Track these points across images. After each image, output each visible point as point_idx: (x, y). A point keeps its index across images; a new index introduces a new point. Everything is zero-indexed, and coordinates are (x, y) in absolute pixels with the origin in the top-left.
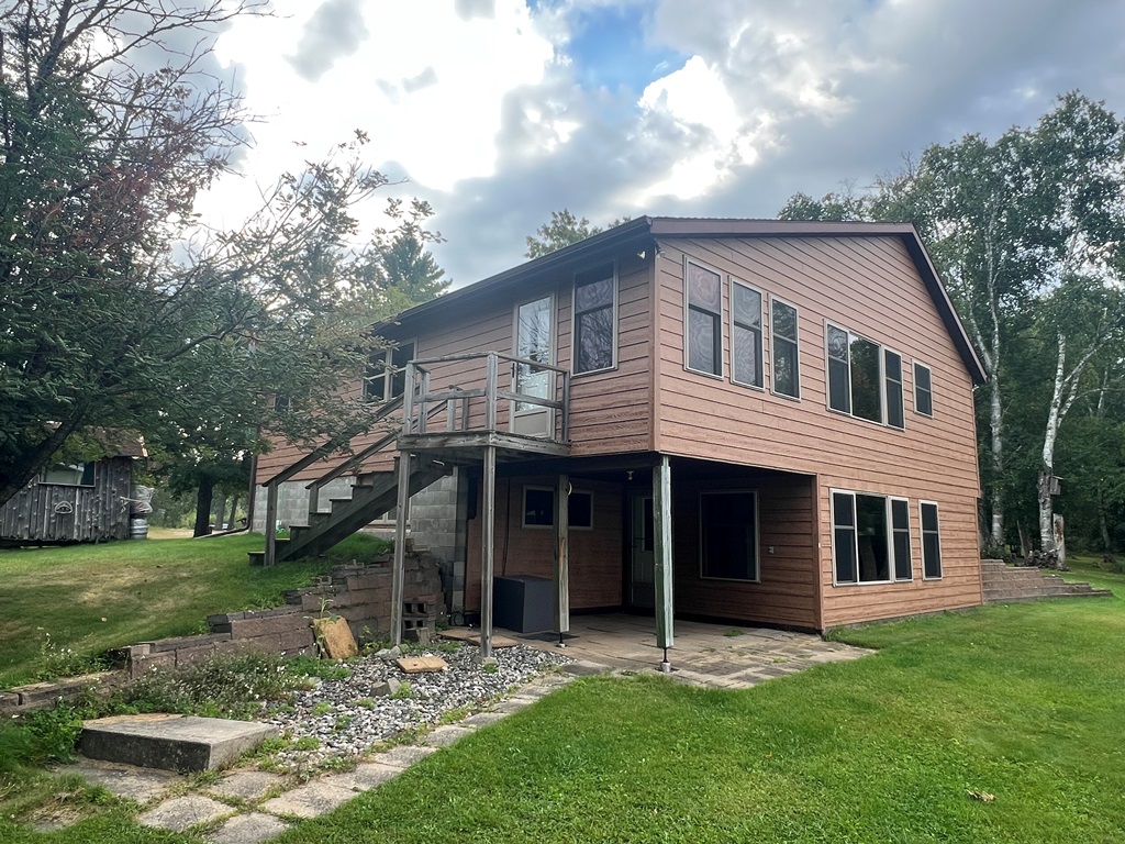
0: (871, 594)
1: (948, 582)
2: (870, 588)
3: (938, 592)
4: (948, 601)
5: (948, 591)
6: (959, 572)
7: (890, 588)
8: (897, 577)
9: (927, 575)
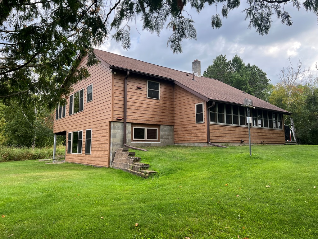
1: (94, 155)
3: (89, 159)
4: (93, 162)
5: (93, 159)
6: (99, 153)
7: (77, 155)
8: (78, 152)
9: (86, 153)
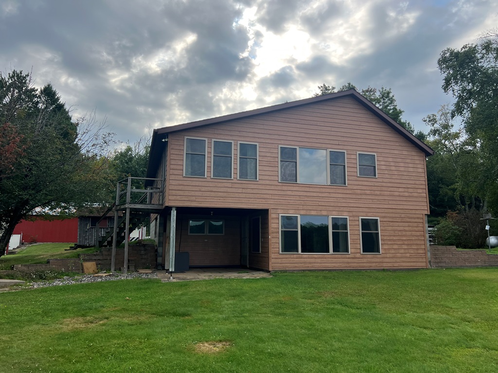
0: (309, 258)
1: (388, 255)
2: (310, 255)
4: (385, 265)
5: (388, 260)
7: (329, 256)
8: (333, 252)
9: (363, 252)
